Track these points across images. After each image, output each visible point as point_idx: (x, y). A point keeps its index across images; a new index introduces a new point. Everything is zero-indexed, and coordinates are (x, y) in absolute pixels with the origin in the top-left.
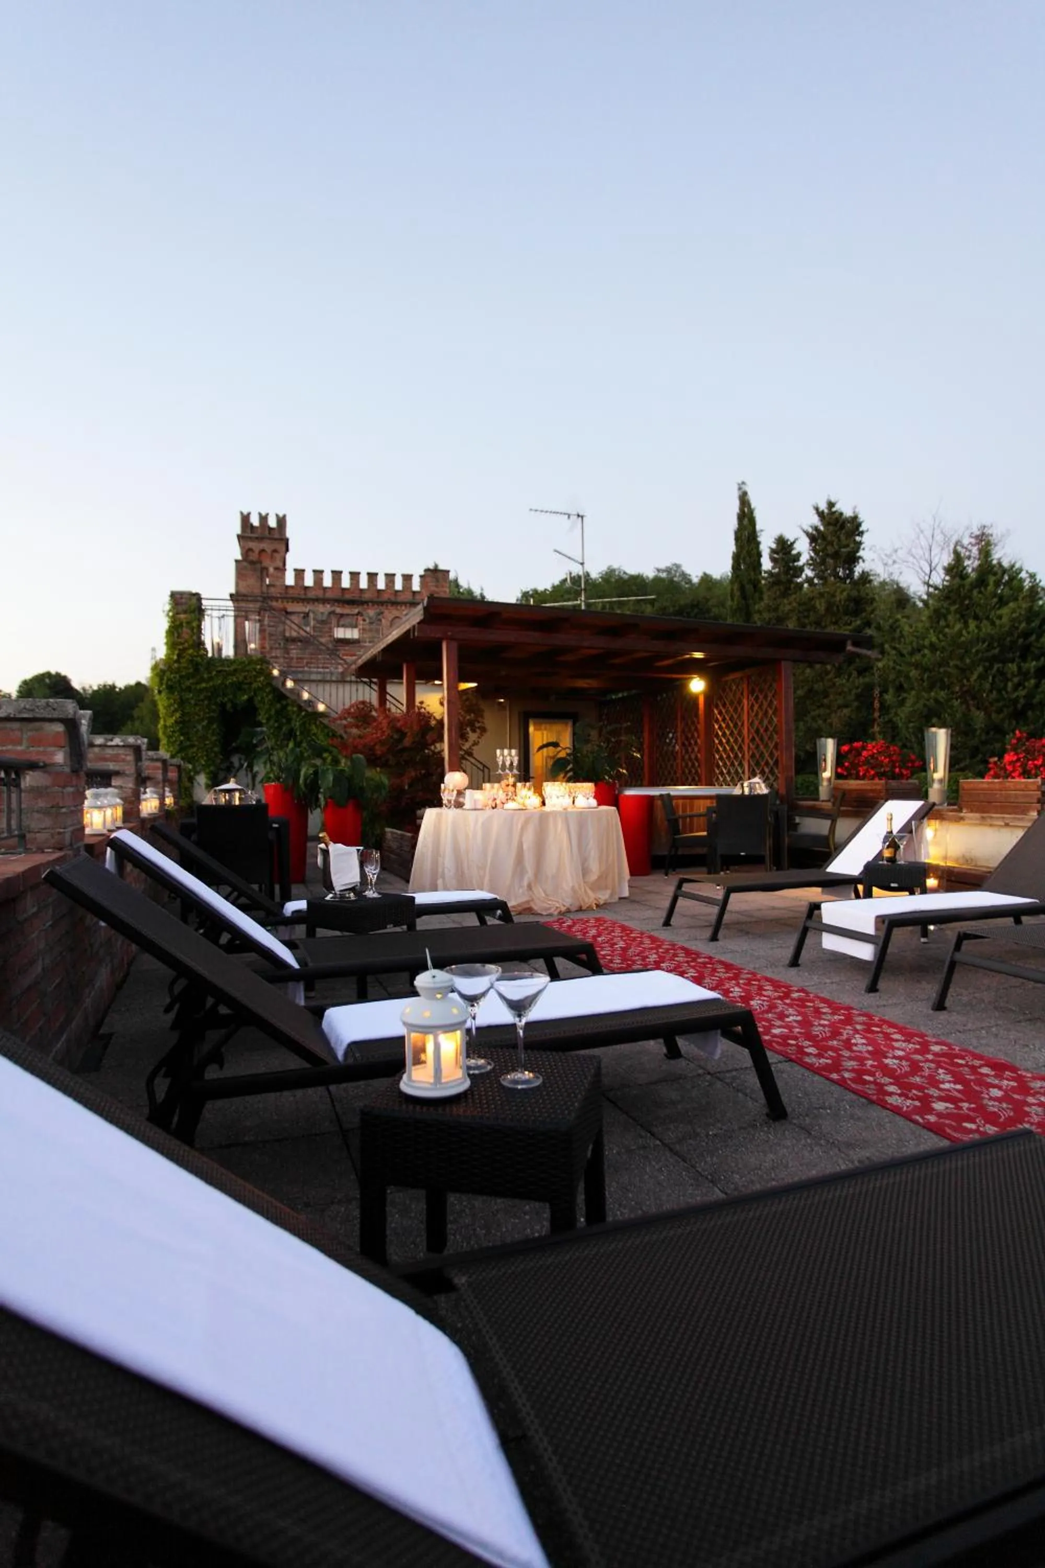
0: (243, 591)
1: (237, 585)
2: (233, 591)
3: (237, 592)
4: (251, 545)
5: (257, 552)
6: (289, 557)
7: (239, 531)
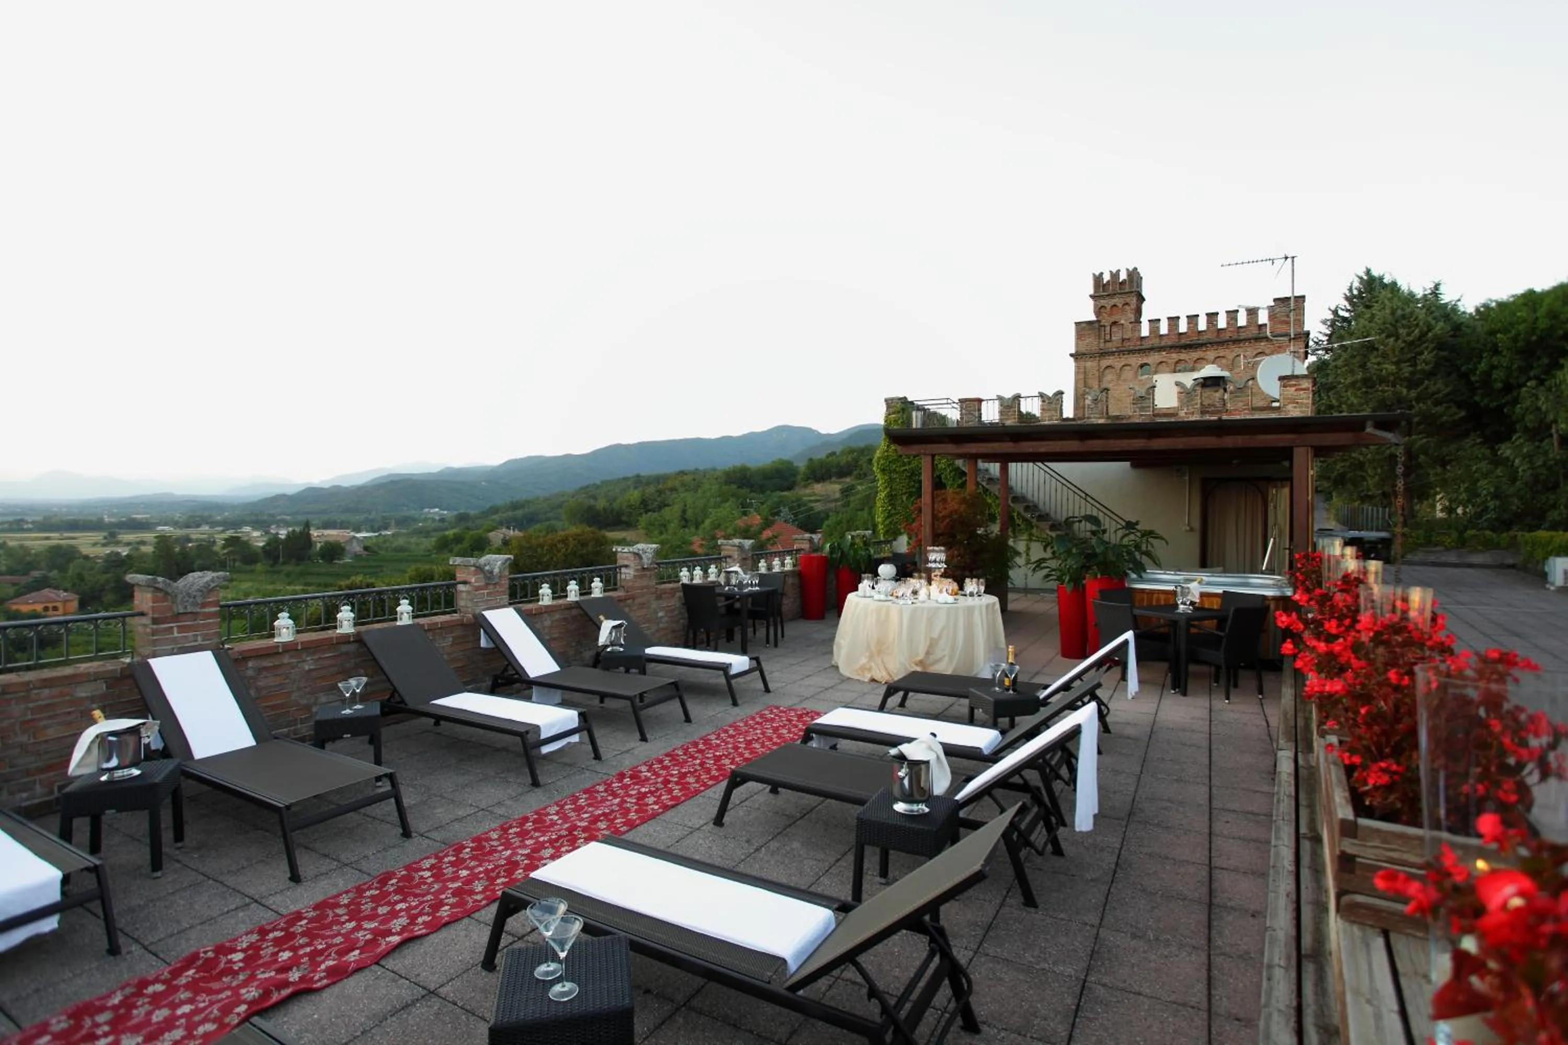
0: (1083, 350)
1: (1077, 345)
2: (1073, 352)
3: (1077, 352)
4: (1103, 302)
5: (1109, 307)
6: (1145, 307)
7: (1092, 292)
